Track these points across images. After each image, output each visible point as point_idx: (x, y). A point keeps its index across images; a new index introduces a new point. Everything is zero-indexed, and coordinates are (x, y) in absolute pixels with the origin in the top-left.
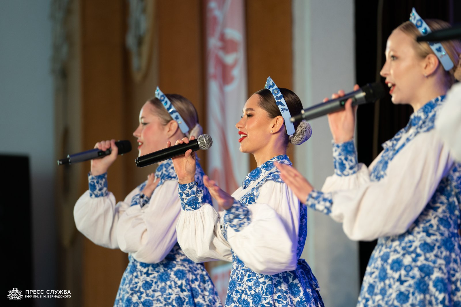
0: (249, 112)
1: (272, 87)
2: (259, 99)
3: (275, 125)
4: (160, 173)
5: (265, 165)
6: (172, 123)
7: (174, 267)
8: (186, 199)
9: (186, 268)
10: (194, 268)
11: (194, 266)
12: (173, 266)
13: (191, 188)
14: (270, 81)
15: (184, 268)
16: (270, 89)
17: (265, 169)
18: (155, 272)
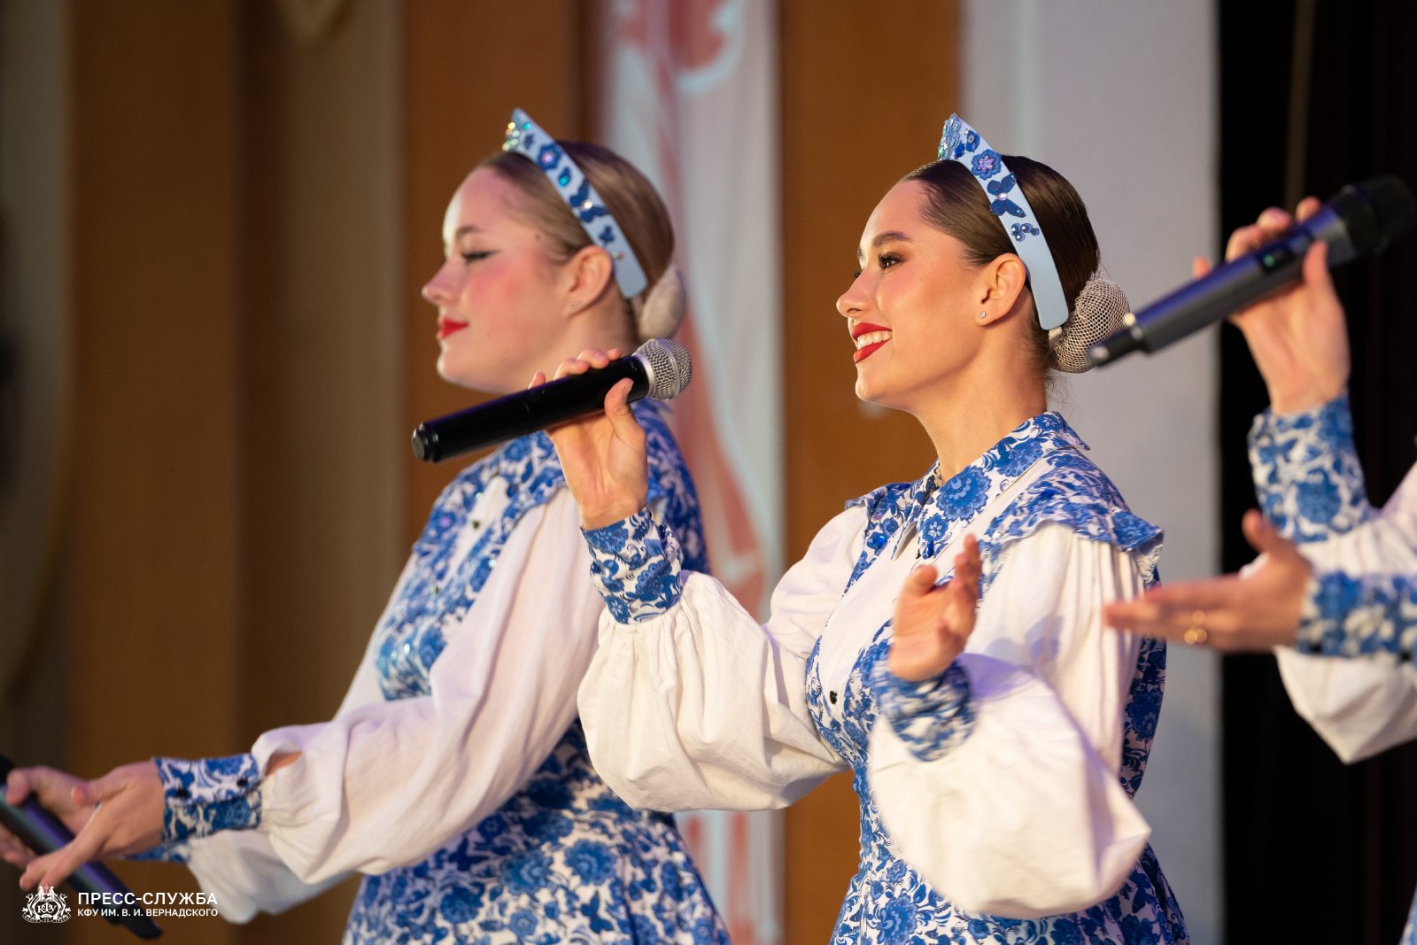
0: (886, 249)
1: (970, 149)
2: (925, 197)
3: (992, 294)
4: (520, 468)
5: (998, 457)
6: (586, 259)
7: (565, 835)
8: (629, 577)
9: (611, 836)
10: (641, 838)
11: (639, 831)
12: (561, 827)
13: (639, 534)
14: (960, 127)
15: (603, 839)
16: (961, 160)
17: (1001, 472)
18: (489, 853)
